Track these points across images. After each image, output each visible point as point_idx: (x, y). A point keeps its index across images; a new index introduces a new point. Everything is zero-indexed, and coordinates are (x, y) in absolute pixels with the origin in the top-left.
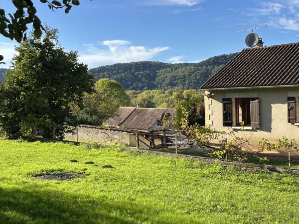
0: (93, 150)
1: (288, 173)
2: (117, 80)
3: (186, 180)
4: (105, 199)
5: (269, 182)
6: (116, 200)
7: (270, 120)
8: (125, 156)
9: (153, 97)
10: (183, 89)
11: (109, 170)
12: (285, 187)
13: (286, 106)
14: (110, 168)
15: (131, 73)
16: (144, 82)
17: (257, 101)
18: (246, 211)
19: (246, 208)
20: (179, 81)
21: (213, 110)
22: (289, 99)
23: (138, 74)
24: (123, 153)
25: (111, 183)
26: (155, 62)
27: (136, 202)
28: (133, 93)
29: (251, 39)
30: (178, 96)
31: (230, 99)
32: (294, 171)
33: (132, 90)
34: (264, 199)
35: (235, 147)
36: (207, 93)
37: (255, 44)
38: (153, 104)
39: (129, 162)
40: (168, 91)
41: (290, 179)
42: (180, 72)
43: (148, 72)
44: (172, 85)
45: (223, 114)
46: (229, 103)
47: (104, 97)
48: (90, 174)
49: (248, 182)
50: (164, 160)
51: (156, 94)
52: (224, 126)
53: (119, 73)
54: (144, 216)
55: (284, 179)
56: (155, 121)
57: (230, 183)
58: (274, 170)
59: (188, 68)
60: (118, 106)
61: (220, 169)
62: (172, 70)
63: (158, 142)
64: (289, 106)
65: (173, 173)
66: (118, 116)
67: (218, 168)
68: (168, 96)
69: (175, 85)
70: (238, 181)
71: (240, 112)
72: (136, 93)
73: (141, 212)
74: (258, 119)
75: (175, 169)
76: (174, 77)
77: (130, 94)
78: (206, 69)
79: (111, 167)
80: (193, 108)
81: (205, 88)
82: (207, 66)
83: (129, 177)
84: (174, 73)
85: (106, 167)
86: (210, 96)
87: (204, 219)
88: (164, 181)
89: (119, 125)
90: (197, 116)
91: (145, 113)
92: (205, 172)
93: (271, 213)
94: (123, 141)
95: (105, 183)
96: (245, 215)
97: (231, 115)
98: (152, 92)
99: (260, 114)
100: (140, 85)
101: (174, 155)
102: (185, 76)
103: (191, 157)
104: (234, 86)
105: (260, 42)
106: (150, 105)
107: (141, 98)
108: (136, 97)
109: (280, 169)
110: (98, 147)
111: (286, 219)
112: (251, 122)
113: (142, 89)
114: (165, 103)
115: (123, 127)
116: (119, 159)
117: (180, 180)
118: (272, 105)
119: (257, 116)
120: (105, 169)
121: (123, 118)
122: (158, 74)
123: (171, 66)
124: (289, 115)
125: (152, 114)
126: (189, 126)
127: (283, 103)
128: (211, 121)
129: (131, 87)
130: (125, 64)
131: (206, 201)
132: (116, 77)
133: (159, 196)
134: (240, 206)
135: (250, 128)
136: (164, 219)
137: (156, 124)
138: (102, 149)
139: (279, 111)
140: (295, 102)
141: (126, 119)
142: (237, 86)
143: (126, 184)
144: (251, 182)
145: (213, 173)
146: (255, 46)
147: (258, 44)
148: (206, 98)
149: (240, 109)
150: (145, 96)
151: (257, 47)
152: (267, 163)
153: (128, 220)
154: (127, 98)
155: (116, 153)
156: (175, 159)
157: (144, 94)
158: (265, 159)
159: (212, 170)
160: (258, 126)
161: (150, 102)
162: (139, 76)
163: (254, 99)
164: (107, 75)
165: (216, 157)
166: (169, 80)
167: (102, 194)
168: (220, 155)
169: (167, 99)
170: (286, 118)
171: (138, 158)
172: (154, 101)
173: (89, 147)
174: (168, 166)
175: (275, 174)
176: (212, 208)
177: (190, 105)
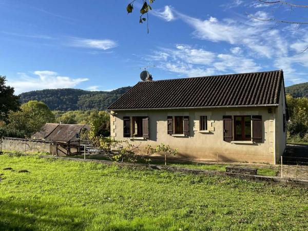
0: (15, 158)
1: (165, 169)
2: (45, 102)
3: (89, 179)
4: (12, 199)
5: (151, 177)
6: (22, 199)
7: (156, 132)
8: (42, 162)
9: (75, 116)
10: (99, 110)
11: (24, 174)
12: (162, 180)
13: (166, 122)
14: (26, 173)
15: (57, 97)
16: (68, 105)
17: (147, 119)
18: (130, 200)
19: (130, 198)
20: (96, 104)
21: (116, 125)
22: (169, 117)
23: (63, 98)
24: (41, 160)
25: (22, 185)
26: (77, 90)
27: (41, 200)
28: (59, 113)
29: (144, 75)
30: (94, 115)
31: (129, 118)
32: (168, 168)
33: (57, 110)
34: (146, 190)
35: (128, 152)
36: (112, 112)
37: (147, 79)
38: (75, 121)
39: (45, 167)
40: (87, 111)
41: (166, 174)
42: (96, 98)
43: (71, 97)
44: (90, 107)
45: (124, 129)
46: (128, 121)
47: (32, 115)
48: (5, 178)
49: (136, 177)
50: (74, 164)
51: (77, 114)
52: (124, 137)
53: (47, 97)
54: (44, 211)
55: (162, 174)
56: (74, 135)
57: (123, 179)
58: (155, 168)
59: (103, 95)
60: (44, 123)
61: (117, 169)
62: (91, 96)
63: (73, 151)
64: (168, 122)
65: (79, 174)
66: (44, 131)
67: (116, 168)
68: (87, 116)
69: (93, 107)
70: (128, 178)
71: (136, 127)
72: (61, 113)
73: (42, 208)
74: (147, 131)
75: (82, 171)
76: (92, 101)
77: (56, 113)
78: (116, 96)
79: (27, 171)
80: (103, 124)
81: (111, 109)
82: (116, 94)
83: (40, 179)
84: (92, 98)
85: (22, 171)
86: (114, 115)
87: (95, 209)
88: (71, 180)
89: (45, 138)
90: (106, 130)
91: (66, 128)
92: (106, 172)
93: (148, 200)
94: (45, 150)
95: (17, 186)
96: (129, 204)
97: (129, 129)
98: (74, 112)
99: (149, 128)
100: (65, 106)
101: (82, 160)
102: (100, 101)
103: (96, 161)
104: (131, 108)
105: (151, 78)
106: (73, 122)
107: (64, 117)
108: (61, 116)
109: (159, 167)
110: (19, 155)
111: (158, 204)
112: (143, 134)
113: (66, 110)
114: (84, 121)
115: (48, 139)
116: (37, 164)
117: (84, 179)
118: (157, 122)
119: (147, 129)
120: (21, 174)
121: (48, 131)
122: (79, 99)
123: (89, 93)
124: (168, 129)
125: (72, 129)
126: (95, 137)
127: (165, 121)
128: (115, 133)
129: (57, 108)
130: (53, 90)
131: (101, 194)
132: (44, 100)
133: (63, 193)
134: (126, 196)
135: (142, 138)
136: (62, 212)
137: (75, 137)
138: (23, 157)
139: (162, 126)
140: (172, 120)
141: (50, 134)
142: (134, 108)
143: (36, 185)
144: (138, 178)
145: (111, 172)
146: (147, 80)
147: (149, 79)
148: (111, 116)
149: (136, 125)
150: (68, 116)
151: (148, 81)
152: (151, 163)
153: (28, 216)
154: (53, 116)
155: (35, 160)
156: (84, 163)
157: (68, 114)
158: (150, 160)
159: (111, 170)
160: (148, 137)
161: (72, 120)
162: (64, 100)
163: (145, 117)
164: (37, 98)
165: (114, 160)
166: (88, 103)
167: (11, 195)
168: (117, 158)
169: (86, 118)
170: (167, 131)
171: (53, 163)
172: (75, 119)
173: (11, 155)
174: (77, 168)
175: (156, 171)
176: (104, 200)
177: (101, 122)
